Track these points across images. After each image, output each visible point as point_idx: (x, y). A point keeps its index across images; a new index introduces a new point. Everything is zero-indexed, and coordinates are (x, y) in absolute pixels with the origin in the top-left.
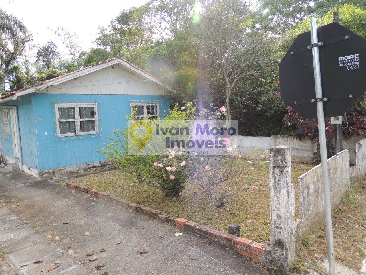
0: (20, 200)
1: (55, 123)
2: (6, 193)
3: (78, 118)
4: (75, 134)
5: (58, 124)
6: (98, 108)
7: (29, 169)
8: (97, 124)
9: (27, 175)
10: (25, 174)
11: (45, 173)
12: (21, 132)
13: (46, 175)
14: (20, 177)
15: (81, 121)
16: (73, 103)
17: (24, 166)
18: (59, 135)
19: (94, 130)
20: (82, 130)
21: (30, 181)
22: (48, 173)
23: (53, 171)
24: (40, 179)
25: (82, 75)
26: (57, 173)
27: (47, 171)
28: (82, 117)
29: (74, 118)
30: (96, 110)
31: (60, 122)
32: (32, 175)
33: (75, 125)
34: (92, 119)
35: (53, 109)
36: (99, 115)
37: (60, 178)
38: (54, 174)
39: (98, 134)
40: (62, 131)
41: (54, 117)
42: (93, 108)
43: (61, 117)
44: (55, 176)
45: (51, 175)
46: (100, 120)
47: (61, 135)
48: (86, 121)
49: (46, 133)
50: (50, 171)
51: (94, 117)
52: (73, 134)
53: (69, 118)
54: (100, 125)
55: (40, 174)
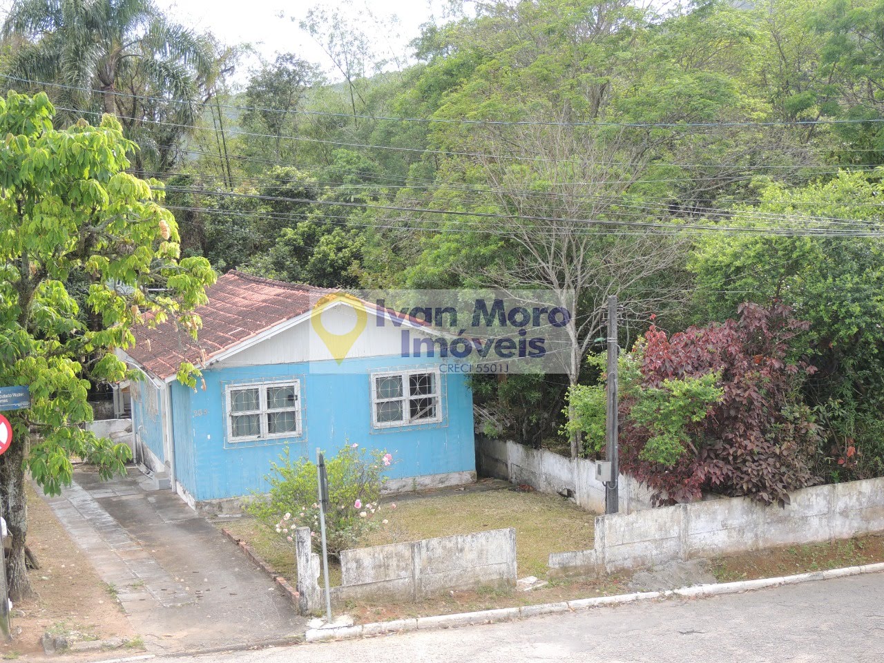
0: (162, 545)
1: (224, 420)
2: (147, 533)
3: (263, 409)
4: (259, 437)
5: (229, 421)
6: (302, 389)
7: (185, 493)
8: (299, 418)
9: (181, 502)
10: (179, 499)
11: (207, 504)
12: (175, 421)
13: (207, 508)
14: (169, 506)
15: (269, 415)
16: (255, 381)
17: (177, 483)
18: (231, 439)
19: (294, 429)
20: (271, 429)
21: (181, 516)
22: (210, 504)
23: (218, 501)
24: (196, 514)
25: (269, 337)
26: (225, 506)
27: (209, 501)
28: (271, 406)
29: (258, 408)
30: (297, 392)
31: (232, 416)
32: (187, 504)
33: (258, 421)
34: (290, 409)
35: (223, 396)
36: (304, 401)
37: (228, 516)
38: (220, 507)
39: (300, 437)
40: (236, 433)
41: (223, 408)
42: (292, 388)
43: (236, 407)
44: (221, 511)
45: (215, 509)
46: (304, 412)
47: (234, 438)
48: (277, 413)
49: (209, 437)
50: (214, 502)
51: (293, 405)
52: (254, 437)
53: (248, 409)
54: (305, 422)
55: (198, 504)
